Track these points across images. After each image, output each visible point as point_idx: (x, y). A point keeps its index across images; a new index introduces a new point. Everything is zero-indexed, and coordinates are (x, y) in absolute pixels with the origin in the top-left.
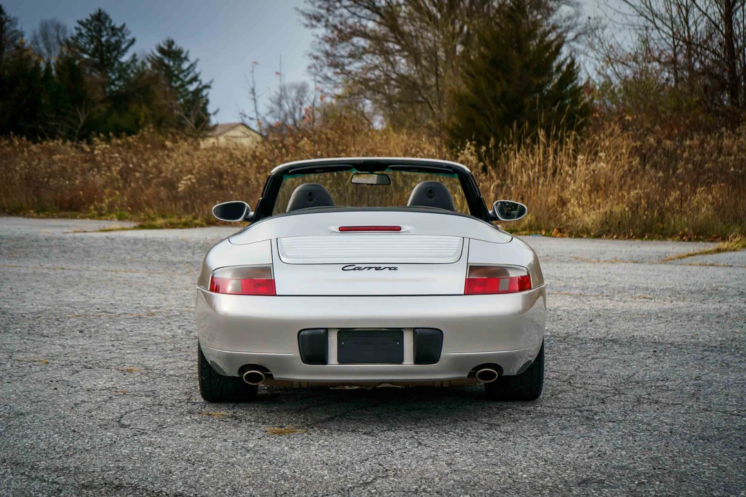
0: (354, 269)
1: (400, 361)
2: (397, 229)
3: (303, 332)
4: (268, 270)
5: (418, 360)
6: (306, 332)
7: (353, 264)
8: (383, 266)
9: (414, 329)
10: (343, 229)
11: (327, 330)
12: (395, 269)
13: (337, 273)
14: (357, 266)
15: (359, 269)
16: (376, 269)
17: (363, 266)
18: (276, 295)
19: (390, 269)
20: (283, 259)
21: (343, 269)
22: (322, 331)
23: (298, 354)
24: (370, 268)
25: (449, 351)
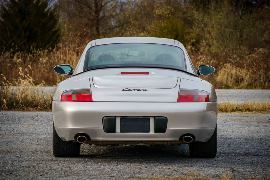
0: (128, 90)
1: (148, 131)
2: (148, 73)
3: (105, 118)
4: (89, 91)
5: (156, 131)
6: (106, 118)
7: (127, 88)
8: (141, 89)
9: (154, 117)
10: (122, 73)
11: (115, 117)
12: (146, 90)
13: (120, 92)
14: (129, 89)
15: (130, 90)
16: (138, 90)
17: (132, 89)
18: (92, 102)
19: (144, 90)
20: (96, 86)
21: (123, 90)
22: (114, 117)
23: (102, 128)
24: (135, 90)
25: (170, 127)
